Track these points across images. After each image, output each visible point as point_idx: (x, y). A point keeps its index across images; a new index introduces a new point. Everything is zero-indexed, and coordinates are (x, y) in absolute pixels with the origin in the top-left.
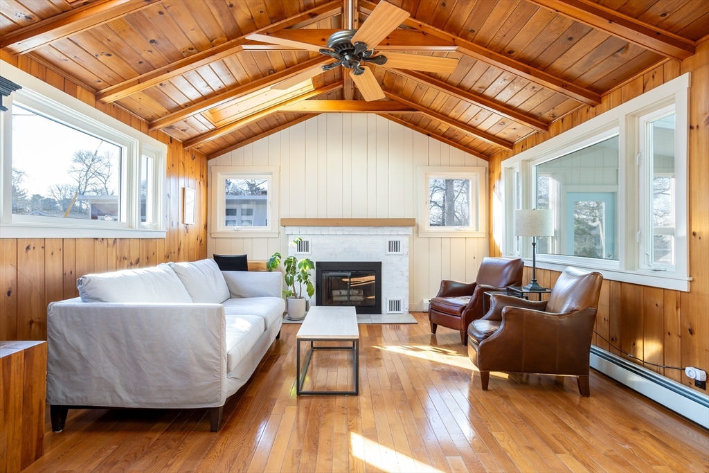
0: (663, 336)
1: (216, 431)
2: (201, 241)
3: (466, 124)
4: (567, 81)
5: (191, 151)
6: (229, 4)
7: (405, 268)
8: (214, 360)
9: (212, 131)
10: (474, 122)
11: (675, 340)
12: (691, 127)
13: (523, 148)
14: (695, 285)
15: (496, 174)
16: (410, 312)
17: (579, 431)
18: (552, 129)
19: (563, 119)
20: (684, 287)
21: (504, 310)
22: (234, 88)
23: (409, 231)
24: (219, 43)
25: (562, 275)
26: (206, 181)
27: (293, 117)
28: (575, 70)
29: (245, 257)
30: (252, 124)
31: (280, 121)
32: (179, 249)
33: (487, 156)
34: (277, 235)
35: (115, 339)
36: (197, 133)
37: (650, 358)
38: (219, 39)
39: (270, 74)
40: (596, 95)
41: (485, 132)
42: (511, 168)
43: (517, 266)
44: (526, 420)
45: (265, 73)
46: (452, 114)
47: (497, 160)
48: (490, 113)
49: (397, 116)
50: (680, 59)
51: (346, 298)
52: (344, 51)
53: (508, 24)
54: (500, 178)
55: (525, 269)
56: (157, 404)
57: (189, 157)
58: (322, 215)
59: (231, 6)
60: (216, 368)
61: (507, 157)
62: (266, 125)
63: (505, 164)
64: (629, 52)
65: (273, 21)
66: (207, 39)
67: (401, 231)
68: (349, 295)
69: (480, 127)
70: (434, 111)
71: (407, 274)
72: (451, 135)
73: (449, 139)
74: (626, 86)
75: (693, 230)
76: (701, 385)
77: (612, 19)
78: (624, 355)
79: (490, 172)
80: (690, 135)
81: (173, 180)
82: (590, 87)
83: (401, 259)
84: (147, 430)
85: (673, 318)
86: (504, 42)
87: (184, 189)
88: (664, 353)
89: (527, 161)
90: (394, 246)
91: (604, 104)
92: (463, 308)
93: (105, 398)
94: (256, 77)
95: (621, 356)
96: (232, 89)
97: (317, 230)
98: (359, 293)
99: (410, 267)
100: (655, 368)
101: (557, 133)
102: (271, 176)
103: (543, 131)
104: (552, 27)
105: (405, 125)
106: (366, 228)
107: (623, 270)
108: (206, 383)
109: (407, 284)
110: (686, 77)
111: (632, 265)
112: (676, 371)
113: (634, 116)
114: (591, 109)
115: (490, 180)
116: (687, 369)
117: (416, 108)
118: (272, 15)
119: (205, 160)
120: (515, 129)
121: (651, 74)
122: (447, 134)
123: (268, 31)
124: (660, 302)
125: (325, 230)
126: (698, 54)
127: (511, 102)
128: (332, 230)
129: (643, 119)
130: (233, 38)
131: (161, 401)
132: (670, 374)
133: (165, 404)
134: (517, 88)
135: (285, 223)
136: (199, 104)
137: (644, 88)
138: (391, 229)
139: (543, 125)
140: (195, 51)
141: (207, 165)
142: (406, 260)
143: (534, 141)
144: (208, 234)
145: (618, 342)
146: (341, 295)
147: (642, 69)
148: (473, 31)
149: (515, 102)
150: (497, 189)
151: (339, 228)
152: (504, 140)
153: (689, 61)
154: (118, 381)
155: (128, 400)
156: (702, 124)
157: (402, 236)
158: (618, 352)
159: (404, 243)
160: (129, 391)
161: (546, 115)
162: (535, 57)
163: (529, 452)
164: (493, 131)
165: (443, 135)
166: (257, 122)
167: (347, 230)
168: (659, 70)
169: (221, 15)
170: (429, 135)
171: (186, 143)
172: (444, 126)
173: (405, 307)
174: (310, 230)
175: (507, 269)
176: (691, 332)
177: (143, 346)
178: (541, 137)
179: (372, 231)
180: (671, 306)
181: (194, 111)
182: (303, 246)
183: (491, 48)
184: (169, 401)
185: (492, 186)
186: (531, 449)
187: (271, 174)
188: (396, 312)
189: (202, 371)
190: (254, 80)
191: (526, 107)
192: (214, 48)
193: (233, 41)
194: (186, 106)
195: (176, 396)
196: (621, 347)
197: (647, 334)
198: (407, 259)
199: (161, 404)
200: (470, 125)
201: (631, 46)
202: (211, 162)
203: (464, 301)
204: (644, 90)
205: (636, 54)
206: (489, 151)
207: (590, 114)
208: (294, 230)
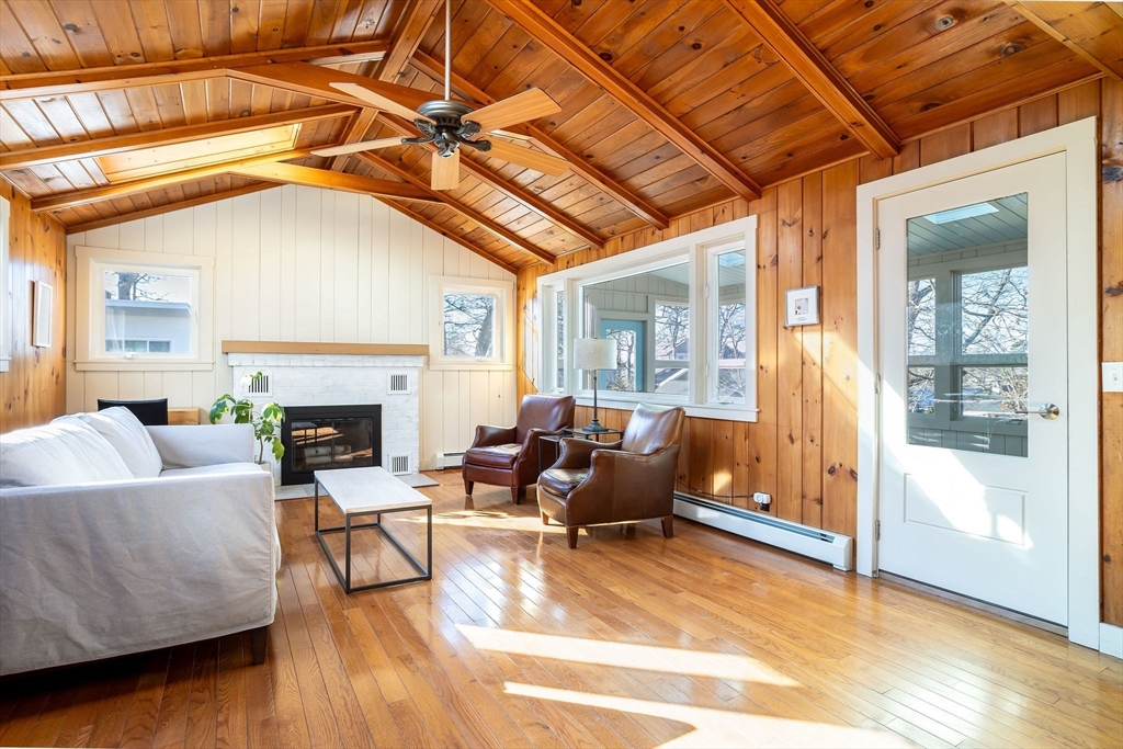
0: (732, 467)
1: (262, 663)
2: (58, 377)
3: (502, 227)
4: (640, 199)
5: (43, 217)
6: (232, 6)
7: (414, 413)
8: (260, 557)
9: (99, 187)
10: (514, 227)
11: (743, 469)
12: (759, 267)
13: (569, 265)
14: (762, 415)
15: (529, 292)
16: (420, 472)
17: (682, 570)
18: (610, 246)
19: (622, 238)
20: (753, 418)
21: (593, 454)
22: (174, 126)
23: (420, 361)
24: (186, 56)
25: (634, 414)
26: (67, 272)
27: (242, 183)
28: (650, 191)
29: (165, 402)
30: (173, 186)
31: (219, 186)
32: (26, 392)
33: (516, 268)
34: (210, 367)
35: (68, 548)
36: (69, 187)
37: (720, 490)
38: (191, 51)
39: (241, 116)
40: (665, 218)
41: (524, 240)
42: (549, 286)
43: (568, 404)
44: (632, 570)
45: (234, 114)
46: (489, 214)
47: (529, 274)
48: (539, 218)
49: (403, 203)
50: (748, 199)
51: (328, 459)
52: (443, 127)
53: (597, 127)
54: (534, 296)
55: (576, 408)
56: (157, 642)
57: (39, 228)
58: (288, 336)
59: (236, 10)
60: (263, 567)
61: (546, 272)
62: (195, 189)
63: (542, 281)
64: (707, 183)
65: (285, 46)
66: (171, 47)
67: (409, 361)
68: (332, 454)
69: (519, 233)
70: (464, 205)
71: (417, 420)
72: (473, 239)
73: (471, 242)
74: (695, 215)
75: (761, 364)
76: (766, 508)
77: (704, 150)
78: (693, 491)
79: (518, 289)
80: (758, 274)
81: (17, 267)
82: (660, 209)
83: (408, 401)
84: (132, 690)
85: (742, 449)
86: (586, 144)
87: (33, 284)
88: (733, 485)
89: (573, 280)
90: (398, 383)
91: (673, 228)
92: (515, 459)
93: (46, 653)
94: (217, 117)
95: (690, 494)
96: (171, 127)
97: (283, 360)
98: (346, 450)
99: (419, 409)
100: (724, 500)
101: (616, 253)
102: (196, 272)
103: (597, 247)
104: (643, 141)
105: (413, 216)
106: (360, 358)
107: (693, 404)
108: (247, 592)
109: (416, 434)
110: (754, 218)
111: (701, 399)
112: (743, 499)
113: (702, 247)
114: (657, 232)
115: (518, 299)
116: (756, 495)
117: (440, 198)
118: (287, 37)
119: (62, 234)
120: (563, 239)
121: (721, 208)
122: (470, 236)
123: (275, 59)
124: (729, 434)
125: (296, 360)
126: (763, 199)
127: (570, 211)
128: (307, 360)
129: (711, 251)
130: (214, 55)
131: (165, 636)
132: (738, 504)
133: (174, 639)
134: (582, 196)
135: (229, 348)
136: (100, 140)
137: (714, 220)
138: (394, 358)
139: (597, 239)
140: (141, 58)
141: (66, 243)
142: (415, 401)
143: (585, 257)
144: (69, 365)
145: (687, 479)
146: (317, 456)
147: (713, 201)
148: (553, 124)
149: (575, 211)
150: (529, 313)
151: (319, 357)
152: (545, 251)
153: (755, 204)
154: (74, 619)
155: (95, 646)
156: (768, 266)
157: (410, 368)
158: (687, 490)
159: (413, 378)
160: (96, 631)
161: (605, 231)
162: (613, 167)
163: (653, 598)
164: (533, 240)
165: (464, 237)
166: (183, 185)
167: (330, 360)
168: (729, 206)
169: (212, 19)
170: (444, 234)
171: (38, 201)
172: (471, 225)
173: (413, 465)
174: (271, 360)
175: (556, 409)
176: (758, 460)
177: (127, 552)
178: (594, 254)
179: (369, 361)
180: (740, 437)
181: (90, 151)
182: (260, 383)
183: (568, 147)
184: (181, 632)
185: (522, 306)
186: (653, 595)
187: (199, 268)
188: (401, 473)
189: (240, 576)
190: (213, 121)
191: (584, 219)
192: (177, 63)
193: (212, 59)
194: (73, 139)
195: (196, 622)
196: (689, 484)
197: (717, 468)
198: (417, 399)
199: (165, 641)
200: (506, 229)
201: (710, 178)
202: (73, 238)
203: (511, 450)
204: (714, 223)
205: (713, 186)
206: (520, 263)
207: (656, 237)
208: (245, 359)
